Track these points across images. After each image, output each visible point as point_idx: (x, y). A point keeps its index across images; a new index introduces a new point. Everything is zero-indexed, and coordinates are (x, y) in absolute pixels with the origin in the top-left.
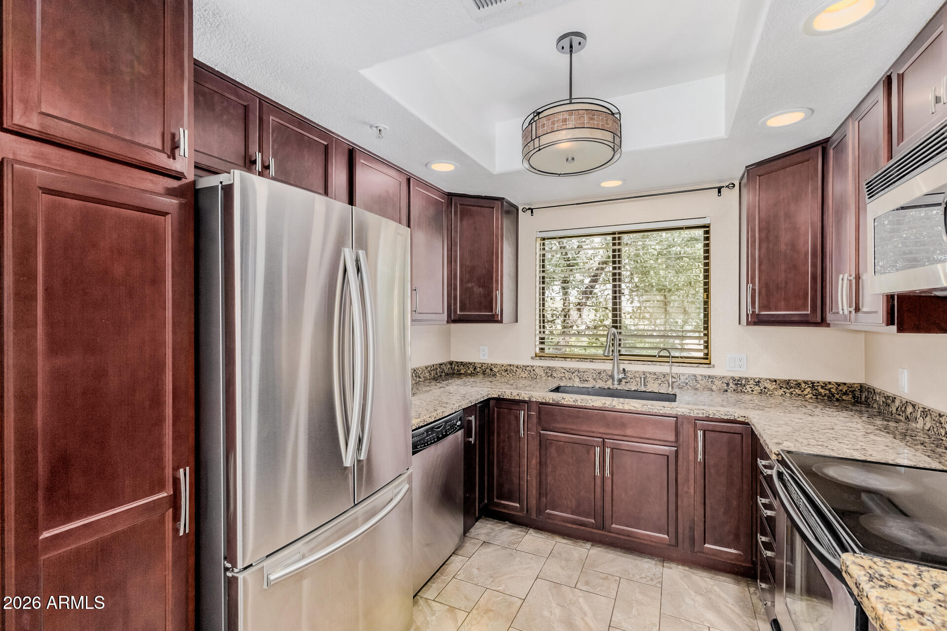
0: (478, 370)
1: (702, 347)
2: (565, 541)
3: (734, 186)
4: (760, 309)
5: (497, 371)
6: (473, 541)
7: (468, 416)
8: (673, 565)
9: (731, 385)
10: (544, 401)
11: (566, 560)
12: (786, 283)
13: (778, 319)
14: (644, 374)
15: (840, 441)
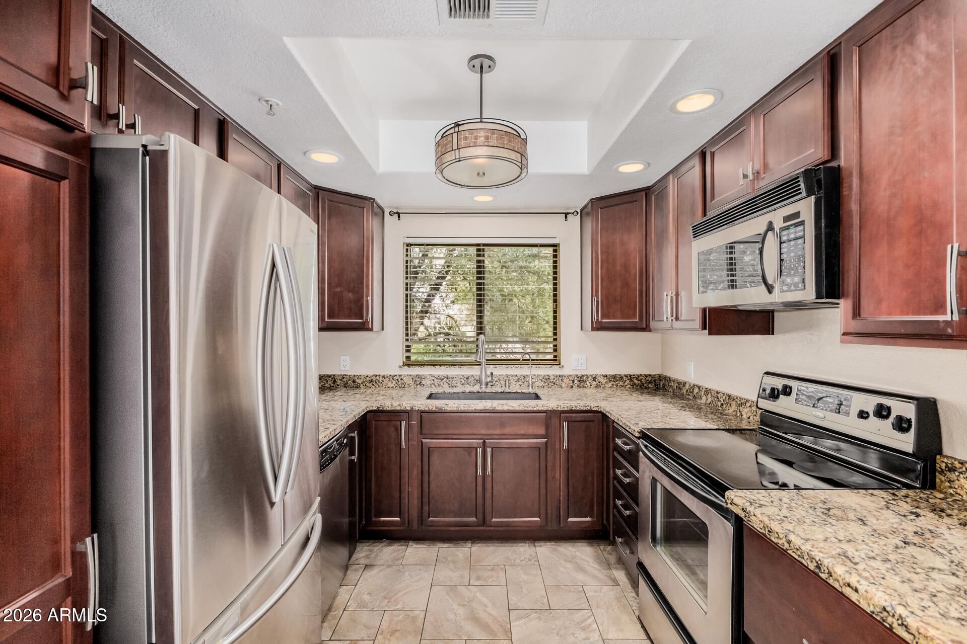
0: (339, 382)
1: (552, 350)
2: (447, 545)
3: (578, 214)
4: (602, 318)
5: (360, 382)
6: (354, 567)
7: (350, 433)
8: (542, 544)
9: (576, 382)
10: (427, 409)
11: (453, 562)
12: (621, 297)
13: (616, 326)
14: (507, 377)
15: (669, 417)
